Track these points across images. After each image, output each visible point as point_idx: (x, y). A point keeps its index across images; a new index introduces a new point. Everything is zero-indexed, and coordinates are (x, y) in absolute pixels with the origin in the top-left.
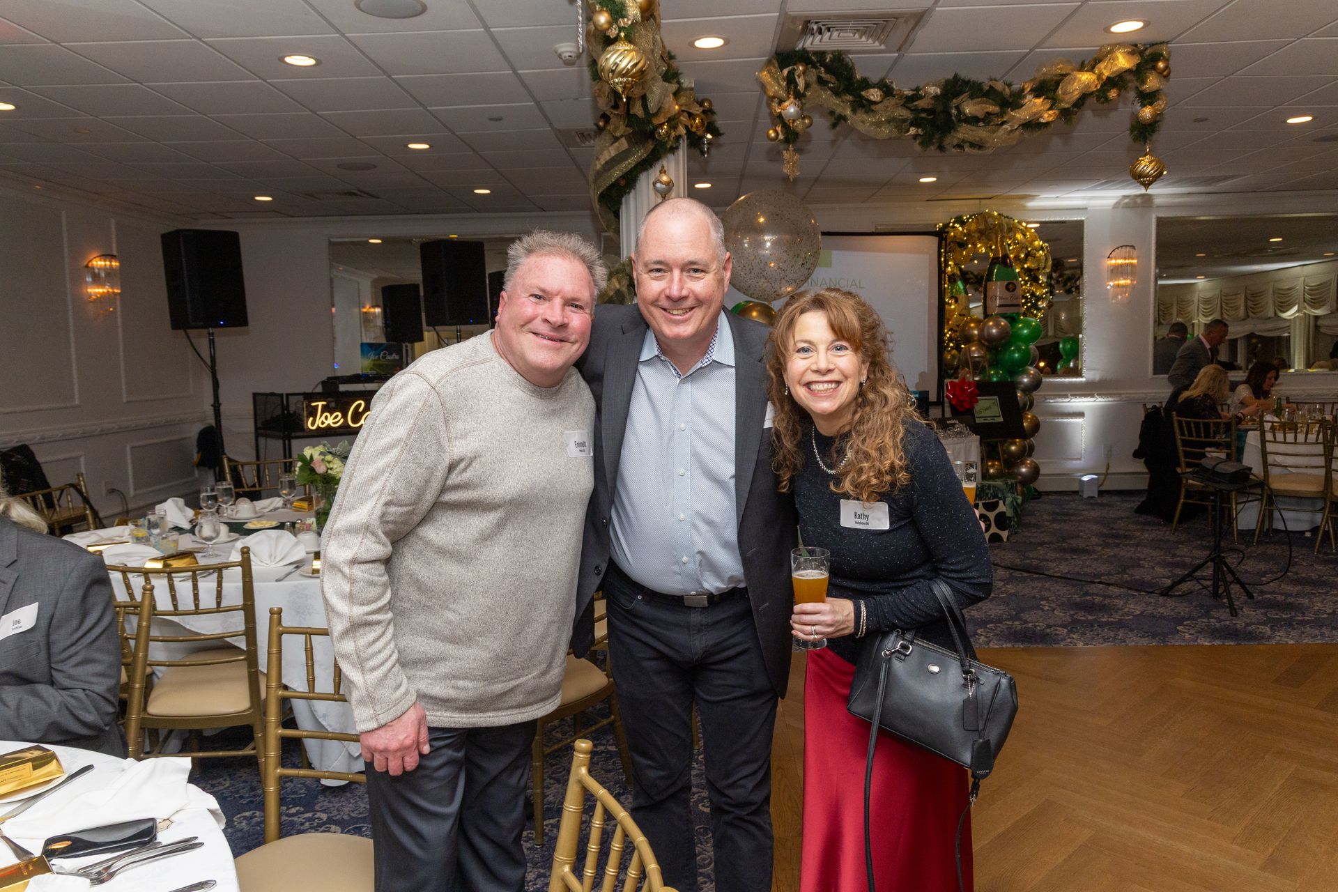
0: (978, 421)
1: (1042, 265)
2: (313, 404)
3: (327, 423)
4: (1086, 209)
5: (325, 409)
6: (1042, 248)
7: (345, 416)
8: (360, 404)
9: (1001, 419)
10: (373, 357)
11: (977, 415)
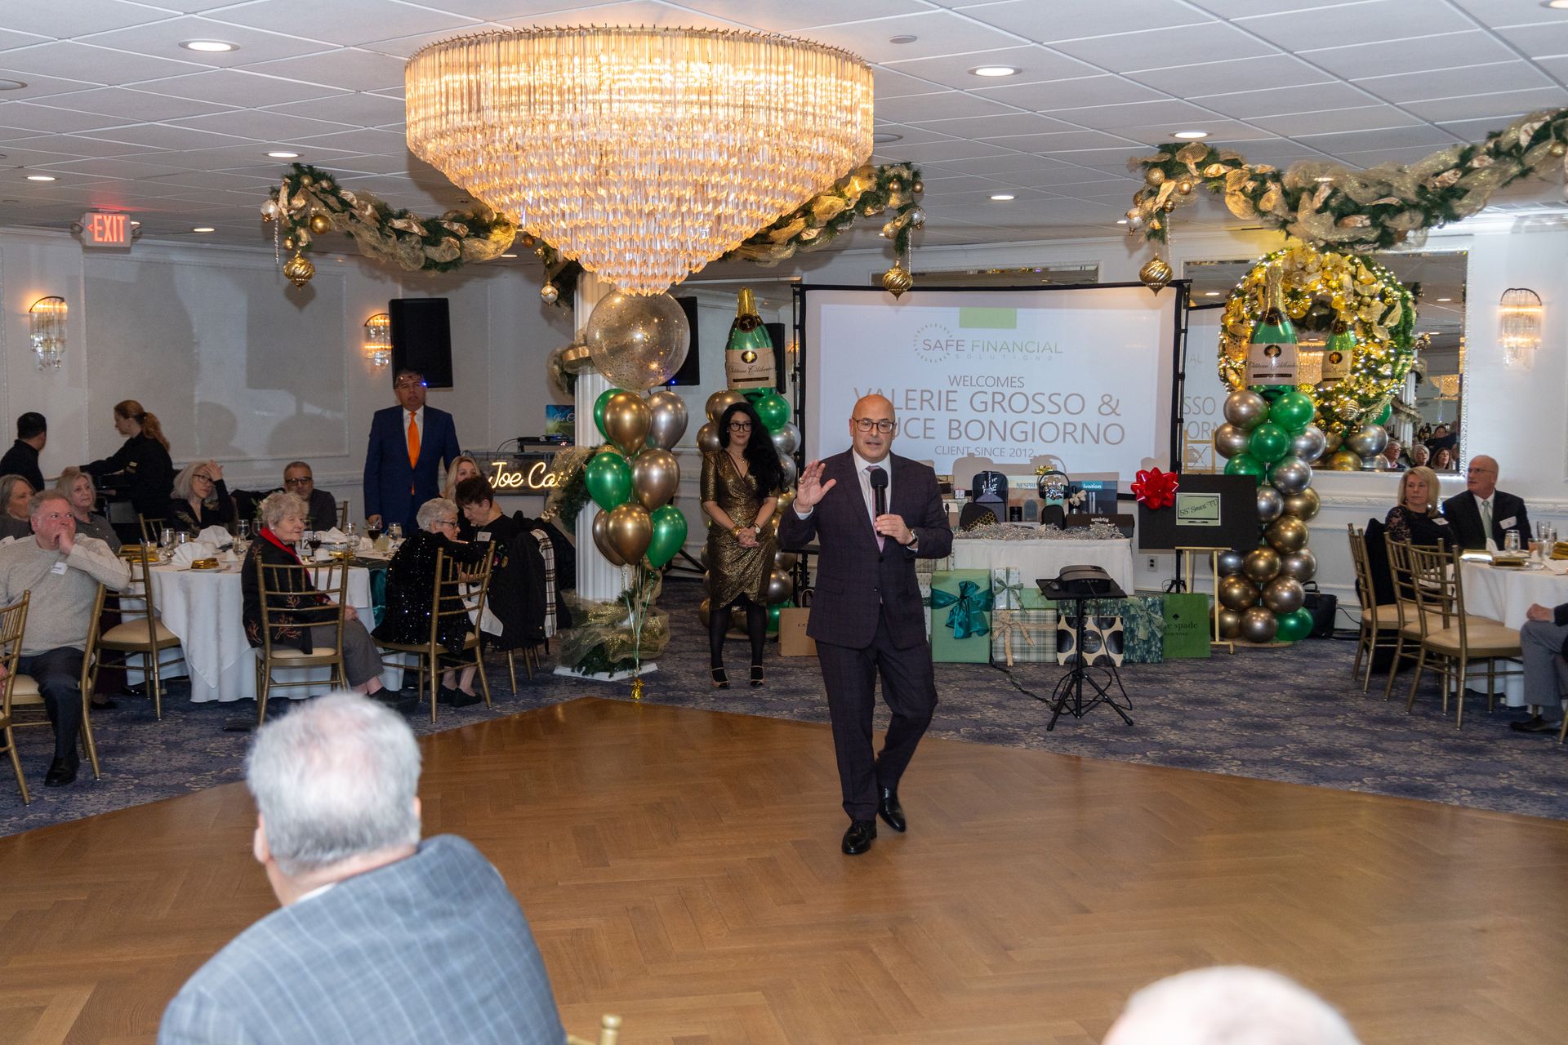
0: (1179, 523)
1: (1376, 318)
2: (494, 464)
3: (507, 482)
4: (1472, 235)
5: (505, 469)
6: (1383, 296)
7: (525, 476)
8: (541, 467)
9: (1219, 523)
10: (558, 419)
11: (1179, 514)
